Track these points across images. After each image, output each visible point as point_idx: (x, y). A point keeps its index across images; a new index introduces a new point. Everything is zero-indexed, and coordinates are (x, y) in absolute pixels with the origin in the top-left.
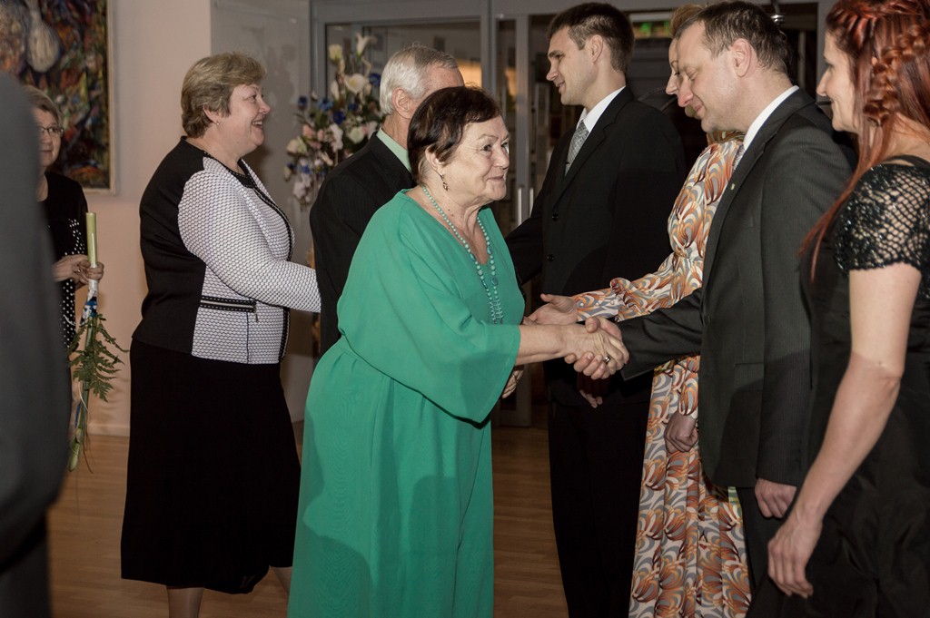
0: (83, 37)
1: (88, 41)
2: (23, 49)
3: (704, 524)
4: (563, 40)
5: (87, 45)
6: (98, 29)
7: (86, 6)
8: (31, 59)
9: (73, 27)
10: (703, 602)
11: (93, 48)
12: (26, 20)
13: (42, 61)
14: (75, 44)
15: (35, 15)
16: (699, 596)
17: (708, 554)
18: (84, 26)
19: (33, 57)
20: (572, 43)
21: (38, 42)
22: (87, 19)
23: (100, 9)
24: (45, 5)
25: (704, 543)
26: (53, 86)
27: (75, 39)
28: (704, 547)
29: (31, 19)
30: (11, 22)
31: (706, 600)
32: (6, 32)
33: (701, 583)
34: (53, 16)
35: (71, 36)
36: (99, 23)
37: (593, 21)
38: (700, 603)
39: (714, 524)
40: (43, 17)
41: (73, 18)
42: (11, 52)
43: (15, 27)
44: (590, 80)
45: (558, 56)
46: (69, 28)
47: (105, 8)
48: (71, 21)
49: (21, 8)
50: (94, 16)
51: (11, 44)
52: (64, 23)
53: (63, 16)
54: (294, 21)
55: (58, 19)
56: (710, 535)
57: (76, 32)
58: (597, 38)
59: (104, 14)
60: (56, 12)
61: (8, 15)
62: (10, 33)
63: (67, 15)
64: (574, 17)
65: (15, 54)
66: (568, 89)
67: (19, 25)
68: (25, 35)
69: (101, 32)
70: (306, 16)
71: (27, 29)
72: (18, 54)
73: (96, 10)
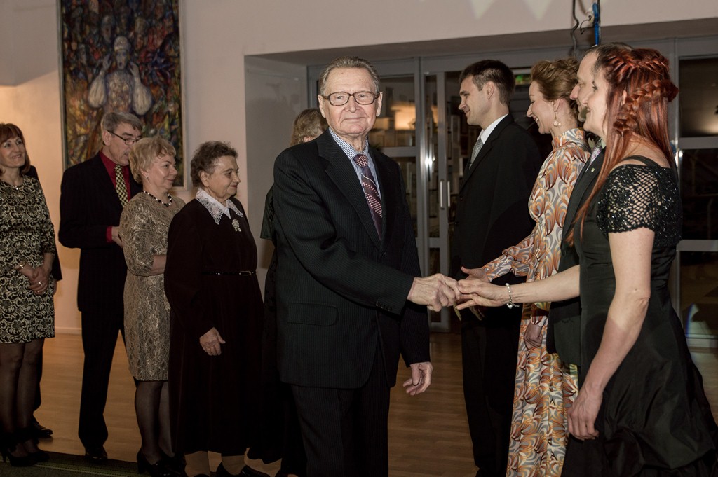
0: (166, 93)
1: (169, 95)
2: (130, 101)
3: (553, 394)
4: (469, 85)
5: (169, 98)
6: (175, 87)
7: (168, 73)
8: (135, 108)
9: (160, 86)
10: (553, 443)
11: (172, 99)
12: (132, 83)
13: (141, 108)
14: (162, 97)
15: (137, 80)
16: (550, 440)
17: (555, 413)
18: (167, 86)
19: (136, 106)
20: (474, 87)
21: (139, 96)
22: (169, 81)
23: (177, 75)
24: (143, 74)
25: (553, 406)
26: (149, 124)
27: (161, 94)
28: (553, 408)
29: (134, 82)
30: (123, 85)
31: (554, 442)
32: (119, 91)
33: (552, 431)
34: (148, 80)
35: (159, 93)
36: (176, 83)
37: (489, 72)
38: (551, 444)
39: (558, 393)
40: (142, 81)
41: (160, 81)
42: (122, 103)
43: (125, 88)
44: (485, 111)
45: (466, 95)
46: (157, 88)
47: (180, 75)
48: (159, 82)
49: (129, 76)
50: (173, 79)
51: (123, 98)
52: (155, 84)
53: (154, 80)
54: (297, 79)
55: (151, 82)
56: (556, 401)
57: (162, 90)
58: (491, 83)
59: (179, 78)
60: (150, 78)
61: (120, 80)
62: (122, 92)
63: (157, 79)
64: (477, 69)
65: (125, 104)
66: (472, 115)
67: (127, 86)
68: (131, 93)
69: (177, 89)
70: (305, 76)
71: (132, 88)
72: (127, 104)
73: (174, 76)
